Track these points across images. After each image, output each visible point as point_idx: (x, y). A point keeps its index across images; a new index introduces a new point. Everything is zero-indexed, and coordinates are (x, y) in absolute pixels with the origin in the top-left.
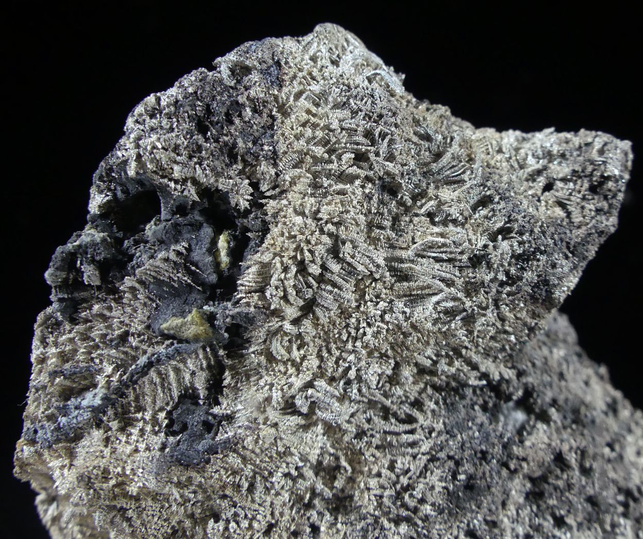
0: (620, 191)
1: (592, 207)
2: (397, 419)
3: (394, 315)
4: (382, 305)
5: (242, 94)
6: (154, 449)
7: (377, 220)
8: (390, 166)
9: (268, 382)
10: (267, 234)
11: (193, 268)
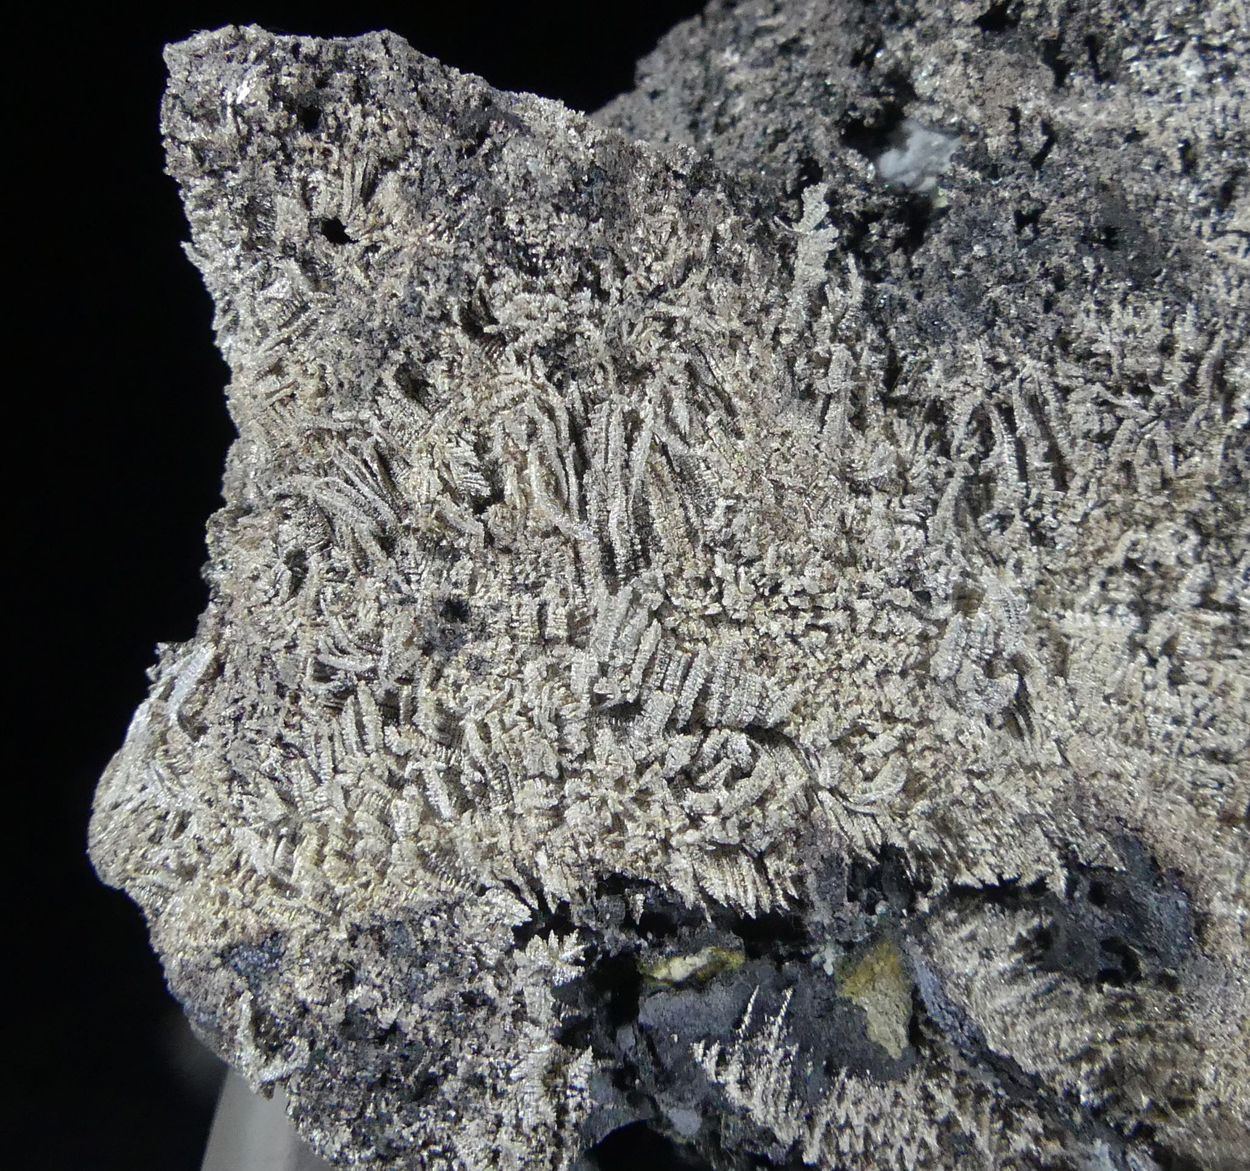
0: (295, 49)
1: (355, 111)
2: (986, 455)
3: (739, 536)
4: (722, 568)
5: (320, 1017)
6: (1175, 1000)
7: (527, 630)
8: (392, 638)
9: (966, 783)
10: (625, 878)
11: (747, 1019)
